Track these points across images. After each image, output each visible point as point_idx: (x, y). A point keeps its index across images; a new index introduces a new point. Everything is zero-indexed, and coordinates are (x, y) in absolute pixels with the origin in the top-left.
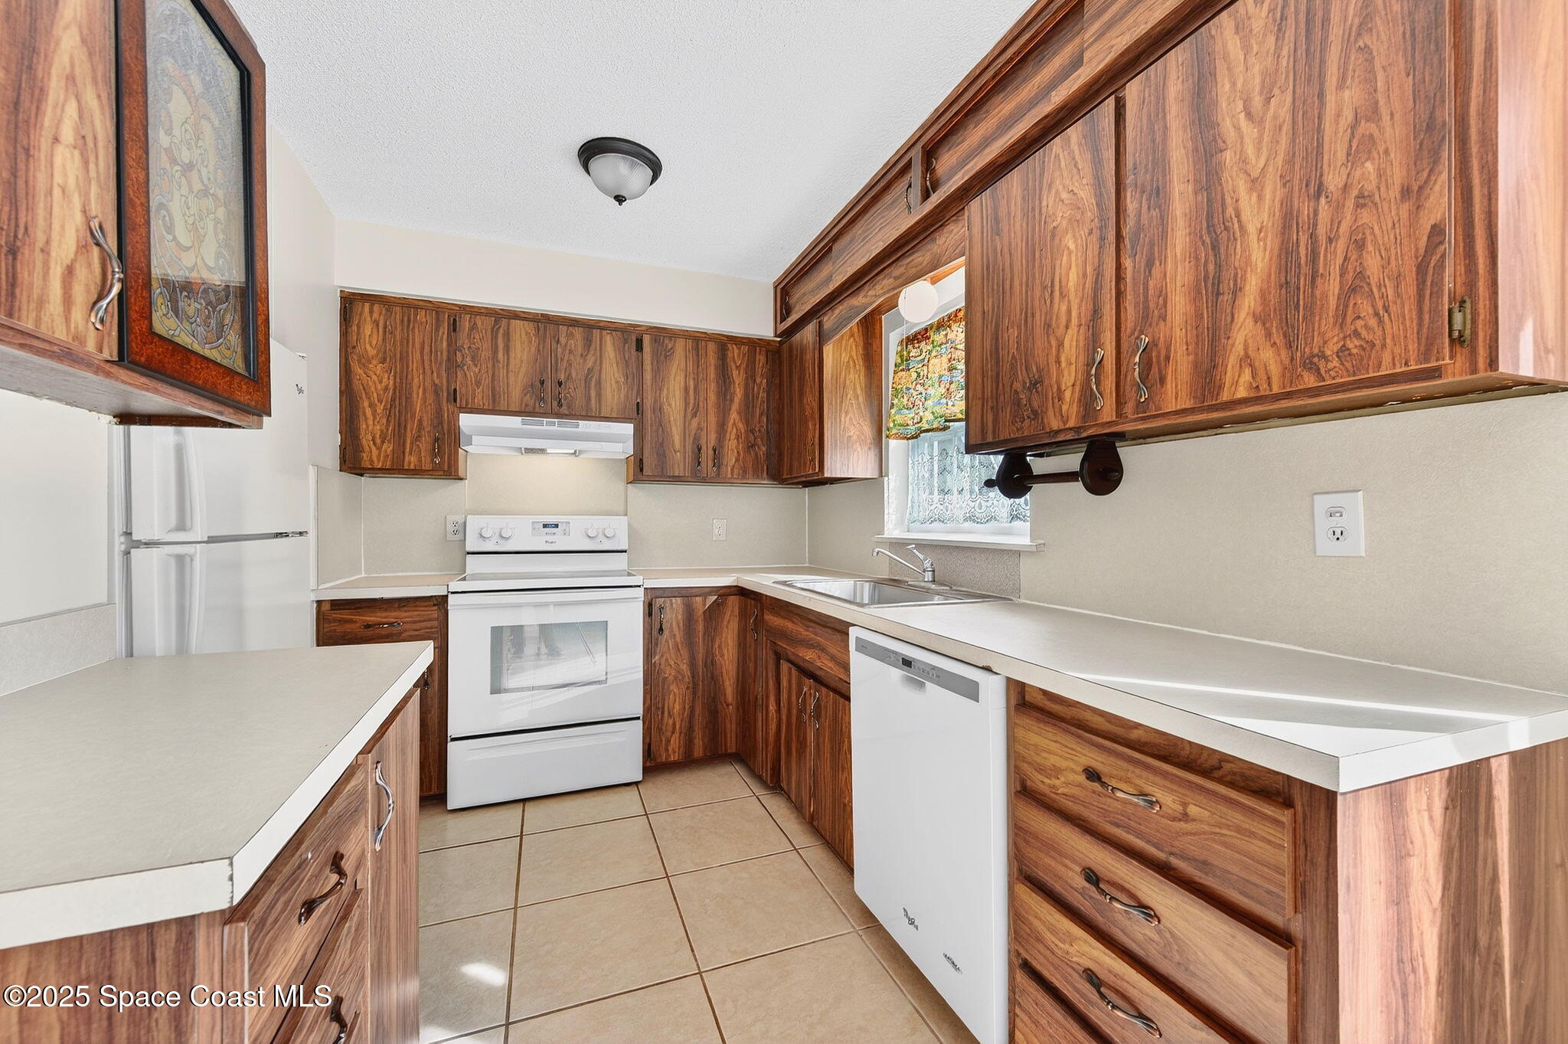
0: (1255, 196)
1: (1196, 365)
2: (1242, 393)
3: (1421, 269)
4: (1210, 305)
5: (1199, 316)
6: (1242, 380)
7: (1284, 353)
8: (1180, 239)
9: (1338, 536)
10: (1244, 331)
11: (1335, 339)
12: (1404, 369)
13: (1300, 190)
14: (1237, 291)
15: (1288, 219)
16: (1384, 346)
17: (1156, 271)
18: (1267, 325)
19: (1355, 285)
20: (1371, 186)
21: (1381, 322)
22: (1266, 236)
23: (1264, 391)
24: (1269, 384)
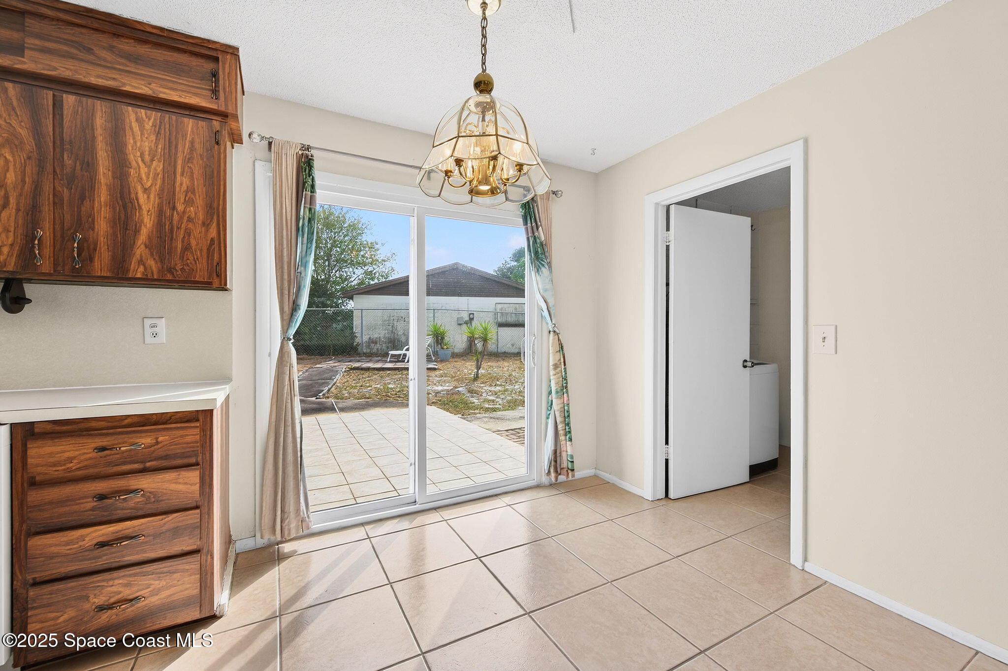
0: (146, 196)
1: (114, 258)
2: (139, 275)
3: (208, 249)
4: (121, 232)
5: (115, 235)
6: (139, 270)
7: (159, 264)
8: (103, 195)
9: (155, 335)
10: (140, 250)
11: (180, 265)
12: (203, 280)
13: (166, 204)
14: (137, 231)
15: (160, 213)
16: (197, 271)
17: (87, 203)
18: (152, 250)
19: (187, 248)
20: (193, 215)
21: (196, 263)
22: (151, 214)
23: (149, 276)
24: (153, 275)
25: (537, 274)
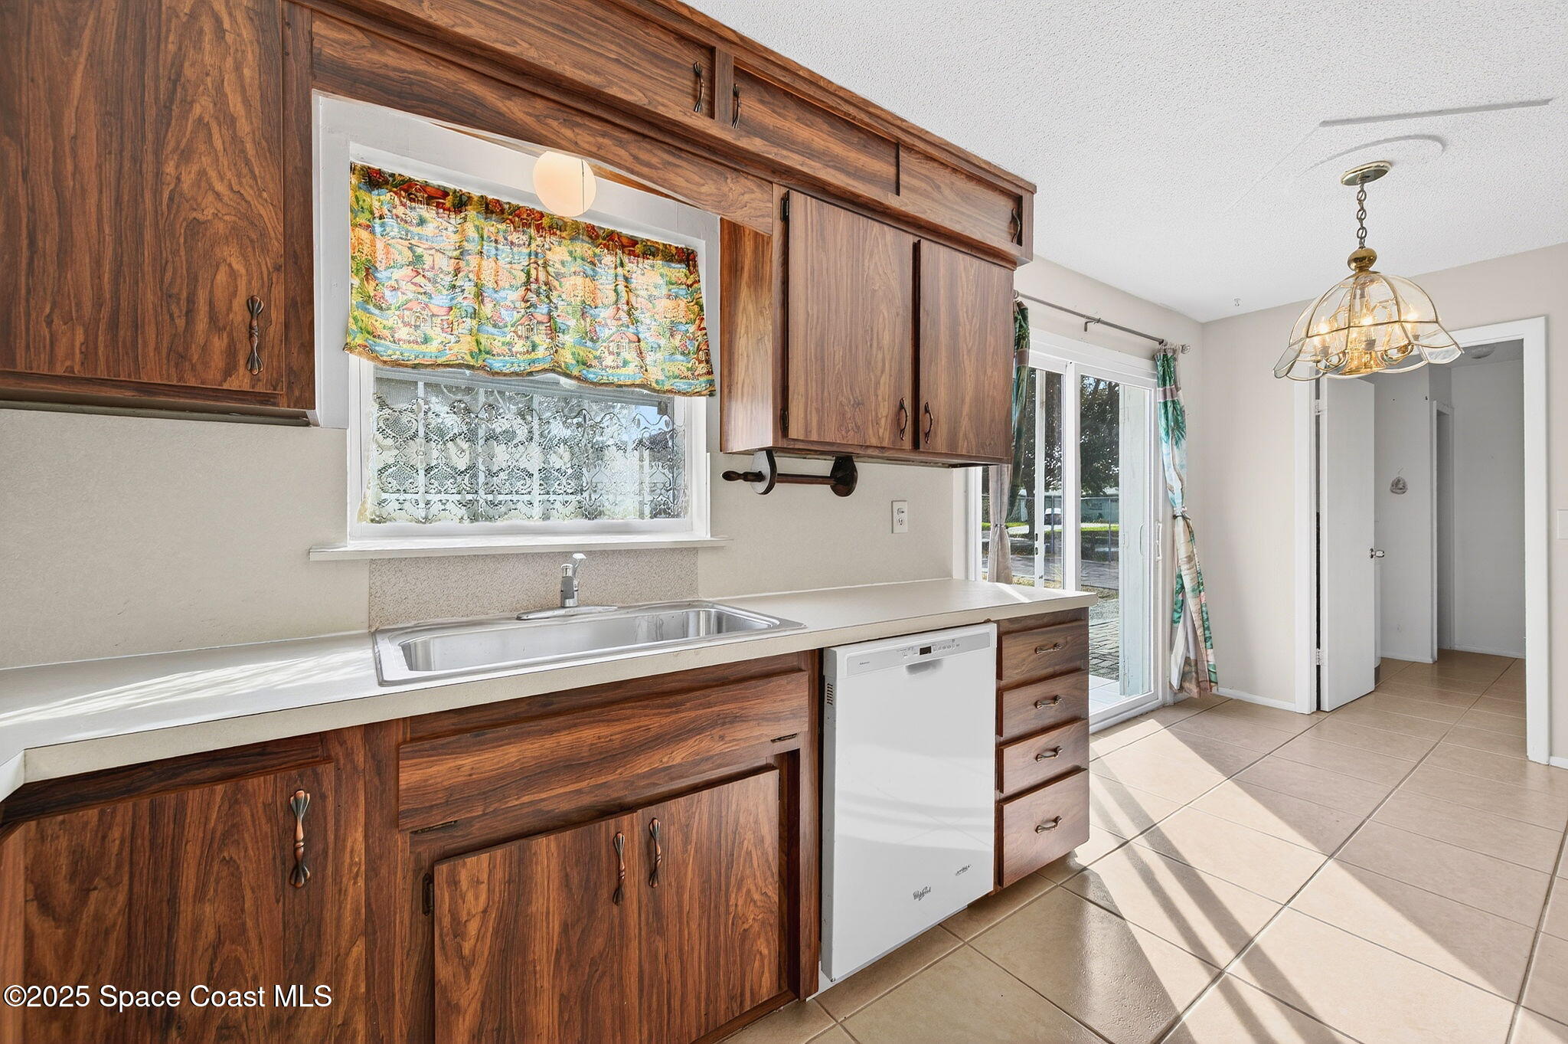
1: (949, 431)
2: (964, 452)
4: (954, 401)
6: (964, 446)
8: (943, 358)
11: (989, 439)
14: (963, 400)
19: (993, 419)
22: (972, 380)
25: (1175, 447)
